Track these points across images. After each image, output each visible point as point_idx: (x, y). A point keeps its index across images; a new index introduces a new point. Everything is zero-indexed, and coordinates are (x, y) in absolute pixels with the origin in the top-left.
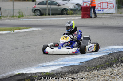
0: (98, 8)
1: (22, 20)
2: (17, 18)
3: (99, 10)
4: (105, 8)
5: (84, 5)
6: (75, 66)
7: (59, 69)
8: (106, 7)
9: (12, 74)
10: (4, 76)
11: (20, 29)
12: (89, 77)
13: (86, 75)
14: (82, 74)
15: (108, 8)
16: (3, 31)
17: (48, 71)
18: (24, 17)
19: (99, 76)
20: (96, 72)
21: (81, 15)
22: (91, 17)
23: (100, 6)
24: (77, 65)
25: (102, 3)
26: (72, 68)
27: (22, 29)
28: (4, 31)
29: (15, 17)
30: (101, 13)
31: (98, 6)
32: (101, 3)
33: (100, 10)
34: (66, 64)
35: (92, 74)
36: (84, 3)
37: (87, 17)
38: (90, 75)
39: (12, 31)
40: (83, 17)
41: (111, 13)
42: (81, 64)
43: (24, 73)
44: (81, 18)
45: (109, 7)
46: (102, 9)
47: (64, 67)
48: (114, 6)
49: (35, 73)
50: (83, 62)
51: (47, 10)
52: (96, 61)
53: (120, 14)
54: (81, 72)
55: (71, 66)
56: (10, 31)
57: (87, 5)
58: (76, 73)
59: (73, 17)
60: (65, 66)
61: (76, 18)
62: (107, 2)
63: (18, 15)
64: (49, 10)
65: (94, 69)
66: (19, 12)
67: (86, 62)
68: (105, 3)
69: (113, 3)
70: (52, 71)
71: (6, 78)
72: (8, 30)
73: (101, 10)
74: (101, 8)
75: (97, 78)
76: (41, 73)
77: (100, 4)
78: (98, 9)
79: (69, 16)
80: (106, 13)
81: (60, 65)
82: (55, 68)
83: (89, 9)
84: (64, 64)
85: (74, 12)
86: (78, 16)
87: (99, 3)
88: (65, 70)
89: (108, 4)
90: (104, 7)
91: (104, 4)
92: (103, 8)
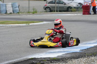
1: (35, 15)
2: (32, 13)
5: (84, 4)
6: (76, 52)
7: (63, 55)
9: (27, 58)
10: (20, 60)
11: (34, 23)
12: (87, 62)
13: (85, 60)
14: (81, 59)
16: (20, 24)
17: (55, 57)
18: (38, 13)
19: (95, 61)
20: (93, 58)
21: (82, 12)
22: (90, 14)
24: (78, 52)
26: (74, 54)
27: (36, 22)
28: (22, 24)
29: (30, 13)
34: (69, 51)
35: (89, 59)
36: (85, 3)
37: (87, 13)
38: (88, 60)
39: (28, 24)
40: (84, 14)
42: (81, 51)
43: (36, 57)
44: (82, 14)
47: (67, 53)
49: (45, 58)
50: (83, 50)
51: (56, 8)
52: (93, 49)
54: (81, 58)
55: (73, 53)
56: (26, 24)
57: (87, 4)
58: (77, 58)
59: (76, 13)
60: (69, 52)
61: (79, 14)
63: (32, 11)
64: (57, 8)
65: (91, 56)
66: (34, 9)
67: (85, 49)
70: (58, 56)
71: (21, 62)
72: (24, 23)
75: (93, 63)
76: (49, 58)
79: (72, 12)
81: (64, 52)
82: (60, 54)
83: (88, 8)
84: (68, 51)
85: (76, 9)
86: (80, 12)
88: (68, 56)
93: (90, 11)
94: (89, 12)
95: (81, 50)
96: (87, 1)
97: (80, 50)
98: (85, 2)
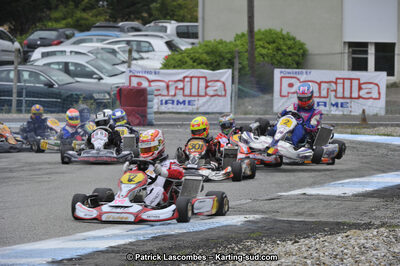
0: (175, 95)
3: (178, 102)
4: (198, 96)
5: (130, 82)
8: (202, 93)
15: (206, 94)
22: (151, 124)
23: (183, 89)
25: (187, 79)
30: (184, 111)
31: (176, 88)
32: (185, 77)
33: (181, 101)
37: (137, 121)
41: (215, 110)
45: (210, 91)
46: (187, 99)
48: (225, 90)
50: (61, 261)
53: (243, 116)
57: (139, 84)
62: (205, 77)
67: (71, 259)
68: (199, 78)
69: (223, 79)
73: (184, 102)
74: (184, 96)
77: (183, 81)
78: (175, 99)
80: (202, 110)
83: (142, 98)
87: (180, 77)
89: (207, 82)
90: (194, 92)
91: (195, 81)
92: (191, 96)
93: (149, 111)
94: (144, 115)
95: (53, 262)
96: (140, 69)
97: (50, 260)
98: (130, 77)
